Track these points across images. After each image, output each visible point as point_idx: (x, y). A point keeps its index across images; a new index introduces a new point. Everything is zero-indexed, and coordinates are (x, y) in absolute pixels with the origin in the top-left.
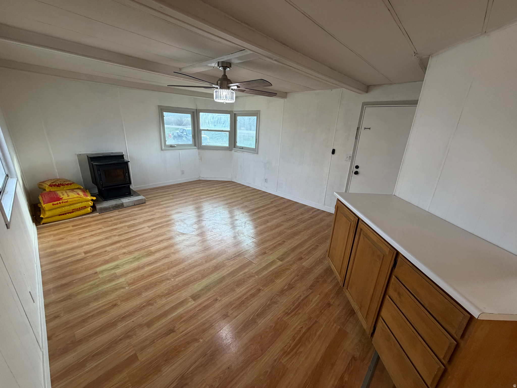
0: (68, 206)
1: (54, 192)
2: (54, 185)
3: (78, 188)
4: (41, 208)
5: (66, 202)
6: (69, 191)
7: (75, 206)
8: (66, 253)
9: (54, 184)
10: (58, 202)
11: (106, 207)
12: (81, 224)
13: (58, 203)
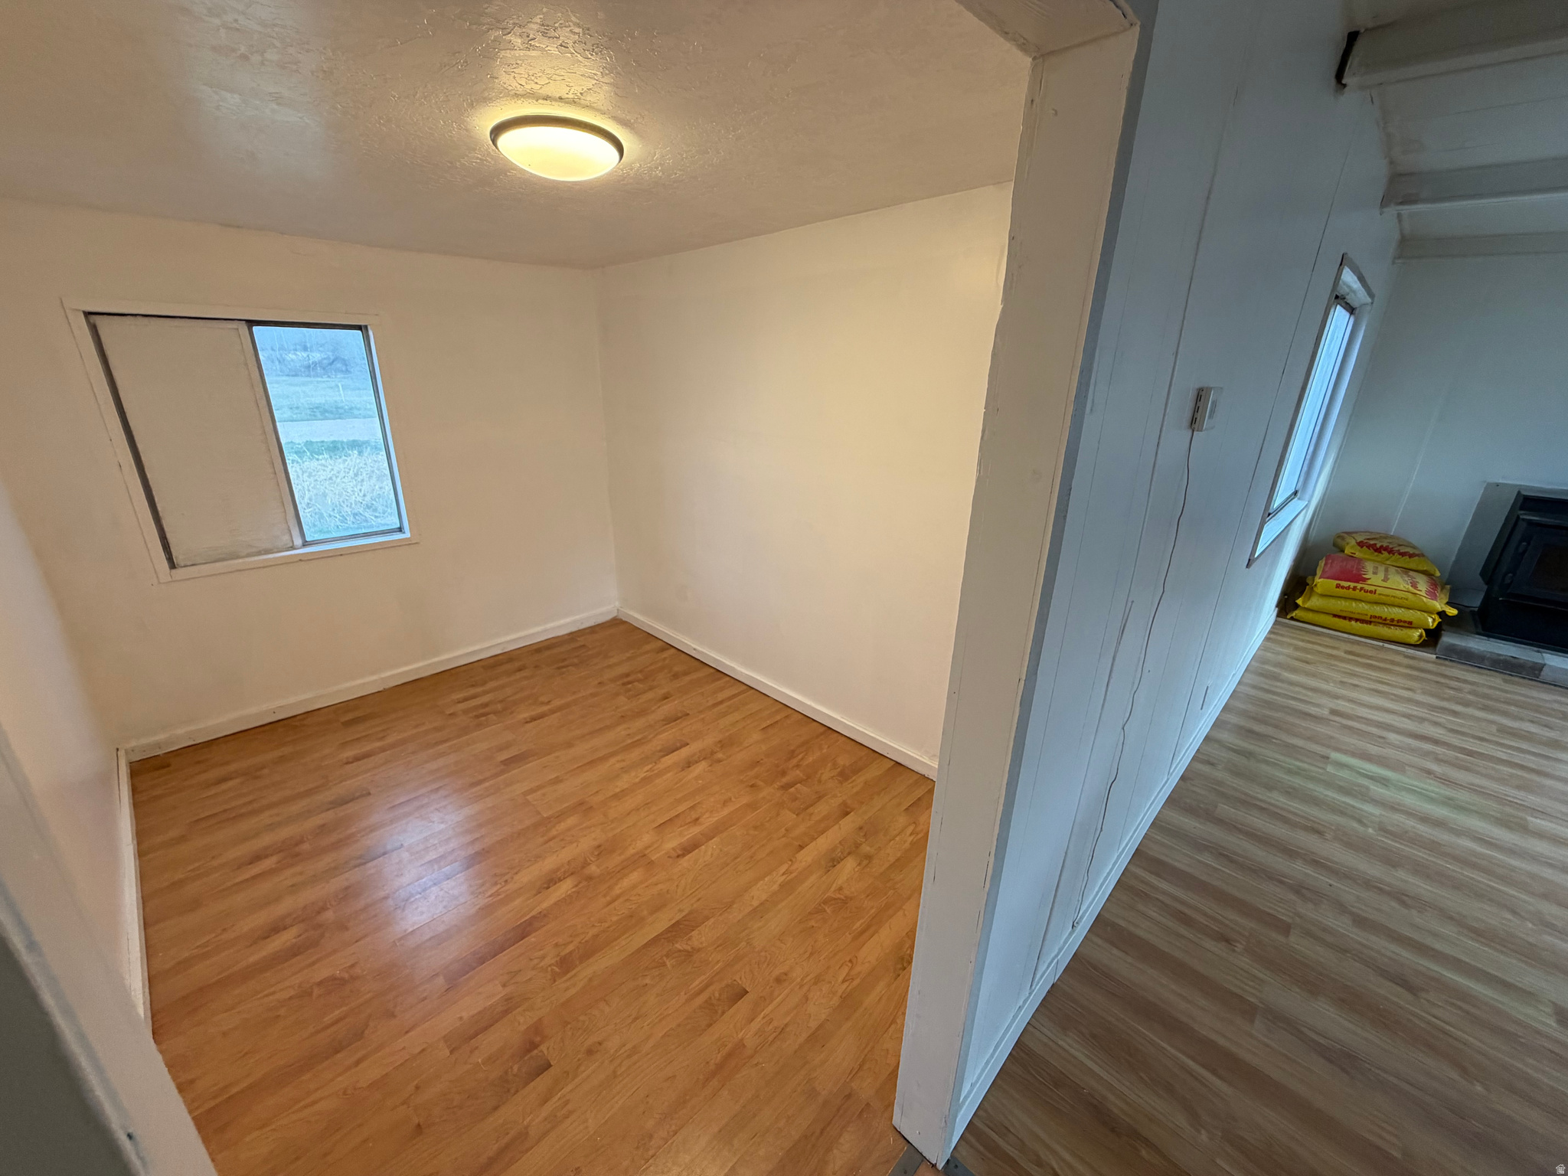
0: (1370, 603)
1: (1360, 560)
2: (1369, 547)
3: (1425, 571)
4: (1308, 585)
5: (1371, 592)
6: (1397, 570)
7: (1386, 610)
8: (1297, 689)
9: (1372, 542)
10: (1352, 585)
11: (1473, 650)
12: (1370, 657)
13: (1352, 587)
